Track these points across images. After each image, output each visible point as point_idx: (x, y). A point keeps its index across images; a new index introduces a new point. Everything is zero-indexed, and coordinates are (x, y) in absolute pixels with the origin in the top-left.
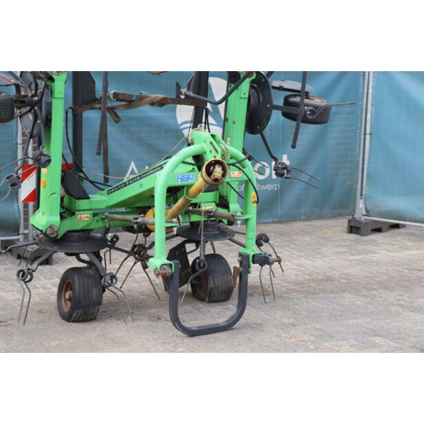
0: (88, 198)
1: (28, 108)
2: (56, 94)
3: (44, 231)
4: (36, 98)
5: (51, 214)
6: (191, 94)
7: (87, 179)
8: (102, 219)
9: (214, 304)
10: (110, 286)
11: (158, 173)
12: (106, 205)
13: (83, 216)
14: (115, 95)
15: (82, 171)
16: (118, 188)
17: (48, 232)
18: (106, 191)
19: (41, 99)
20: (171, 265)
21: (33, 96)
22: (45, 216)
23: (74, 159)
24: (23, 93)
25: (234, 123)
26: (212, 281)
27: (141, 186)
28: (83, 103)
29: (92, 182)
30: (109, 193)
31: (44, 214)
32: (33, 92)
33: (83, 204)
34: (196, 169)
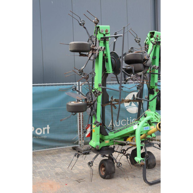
0: (108, 135)
1: (89, 106)
2: (99, 101)
3: (95, 147)
4: (92, 103)
5: (97, 141)
6: (139, 98)
7: (107, 128)
8: (113, 142)
9: (150, 169)
10: (119, 166)
11: (133, 126)
12: (114, 137)
13: (107, 141)
14: (115, 100)
15: (105, 126)
16: (118, 131)
17: (96, 148)
18: (113, 132)
19: (94, 103)
20: (143, 160)
21: (90, 102)
22: (95, 142)
23: (102, 122)
24: (87, 101)
25: (152, 107)
26: (149, 161)
27: (127, 130)
28: (105, 103)
29: (108, 129)
30: (115, 133)
31: (94, 141)
32: (91, 101)
33: (106, 137)
34: (149, 125)
